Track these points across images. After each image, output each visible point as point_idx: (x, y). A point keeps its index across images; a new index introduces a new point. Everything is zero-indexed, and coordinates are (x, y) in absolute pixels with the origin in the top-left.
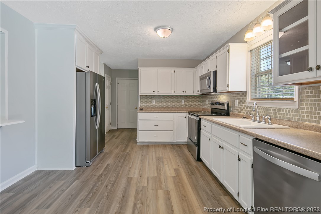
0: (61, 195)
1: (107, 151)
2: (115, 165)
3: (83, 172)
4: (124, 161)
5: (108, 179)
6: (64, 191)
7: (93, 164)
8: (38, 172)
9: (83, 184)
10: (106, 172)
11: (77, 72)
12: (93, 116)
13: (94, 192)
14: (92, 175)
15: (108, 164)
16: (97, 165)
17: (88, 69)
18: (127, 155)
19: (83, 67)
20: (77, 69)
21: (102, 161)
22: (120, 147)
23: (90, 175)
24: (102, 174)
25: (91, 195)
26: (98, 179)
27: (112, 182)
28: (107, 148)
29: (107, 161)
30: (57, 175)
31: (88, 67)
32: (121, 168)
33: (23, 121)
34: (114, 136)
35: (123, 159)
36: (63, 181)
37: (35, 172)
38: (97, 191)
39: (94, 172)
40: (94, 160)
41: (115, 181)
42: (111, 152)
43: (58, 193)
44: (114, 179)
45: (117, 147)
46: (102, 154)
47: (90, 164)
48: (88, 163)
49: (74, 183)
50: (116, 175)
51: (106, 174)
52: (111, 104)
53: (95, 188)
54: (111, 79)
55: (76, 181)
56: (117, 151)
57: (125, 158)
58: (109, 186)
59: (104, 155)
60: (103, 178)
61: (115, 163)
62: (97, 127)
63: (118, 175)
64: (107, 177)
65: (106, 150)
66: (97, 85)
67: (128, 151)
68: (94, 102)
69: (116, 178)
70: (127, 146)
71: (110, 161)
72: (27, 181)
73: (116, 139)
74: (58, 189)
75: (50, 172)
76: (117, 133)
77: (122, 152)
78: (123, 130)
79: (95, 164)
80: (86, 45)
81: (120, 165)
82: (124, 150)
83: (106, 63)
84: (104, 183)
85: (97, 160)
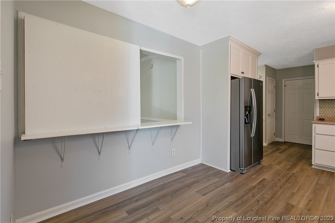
0: (215, 189)
1: (266, 165)
2: (272, 183)
3: (236, 178)
4: (286, 182)
5: (261, 194)
6: (217, 187)
7: (247, 174)
8: (202, 165)
9: (234, 188)
10: (261, 186)
11: (231, 80)
12: (248, 123)
13: (244, 201)
14: (244, 184)
15: (264, 179)
16: (252, 176)
17: (242, 75)
18: (292, 176)
19: (238, 74)
20: (232, 77)
21: (258, 172)
22: (284, 164)
23: (243, 183)
24: (255, 186)
25: (240, 202)
26: (250, 190)
27: (266, 199)
28: (266, 161)
29: (264, 175)
30: (214, 172)
31: (243, 73)
32: (281, 188)
33: (191, 123)
34: (278, 149)
35: (285, 179)
36: (218, 179)
37: (200, 164)
38: (246, 201)
39: (246, 182)
40: (249, 169)
41: (269, 200)
42: (270, 167)
43: (213, 187)
44: (268, 197)
45: (280, 163)
46: (259, 167)
47: (244, 172)
48: (242, 170)
49: (226, 185)
50: (272, 194)
51: (260, 188)
52: (275, 111)
53: (245, 197)
54: (275, 81)
55: (229, 183)
56: (278, 167)
57: (289, 179)
58: (261, 203)
59: (261, 168)
60: (255, 190)
61: (274, 180)
62: (253, 135)
63: (275, 194)
64: (261, 192)
65: (264, 162)
66: (253, 90)
67: (295, 171)
68: (248, 108)
69: (272, 197)
70: (294, 165)
71: (267, 176)
72: (194, 169)
73: (280, 153)
74: (213, 184)
75: (210, 168)
76: (283, 147)
77: (285, 171)
78: (292, 145)
79: (249, 173)
80: (241, 52)
81: (279, 185)
82: (289, 169)
83: (268, 65)
84: (256, 197)
85: (253, 171)
